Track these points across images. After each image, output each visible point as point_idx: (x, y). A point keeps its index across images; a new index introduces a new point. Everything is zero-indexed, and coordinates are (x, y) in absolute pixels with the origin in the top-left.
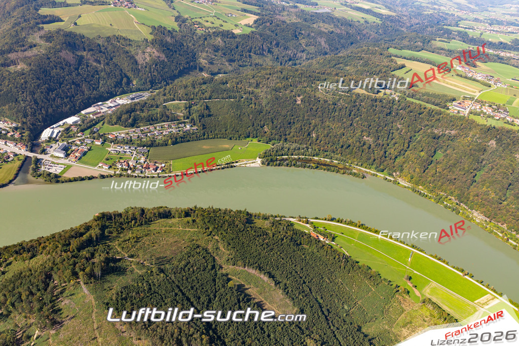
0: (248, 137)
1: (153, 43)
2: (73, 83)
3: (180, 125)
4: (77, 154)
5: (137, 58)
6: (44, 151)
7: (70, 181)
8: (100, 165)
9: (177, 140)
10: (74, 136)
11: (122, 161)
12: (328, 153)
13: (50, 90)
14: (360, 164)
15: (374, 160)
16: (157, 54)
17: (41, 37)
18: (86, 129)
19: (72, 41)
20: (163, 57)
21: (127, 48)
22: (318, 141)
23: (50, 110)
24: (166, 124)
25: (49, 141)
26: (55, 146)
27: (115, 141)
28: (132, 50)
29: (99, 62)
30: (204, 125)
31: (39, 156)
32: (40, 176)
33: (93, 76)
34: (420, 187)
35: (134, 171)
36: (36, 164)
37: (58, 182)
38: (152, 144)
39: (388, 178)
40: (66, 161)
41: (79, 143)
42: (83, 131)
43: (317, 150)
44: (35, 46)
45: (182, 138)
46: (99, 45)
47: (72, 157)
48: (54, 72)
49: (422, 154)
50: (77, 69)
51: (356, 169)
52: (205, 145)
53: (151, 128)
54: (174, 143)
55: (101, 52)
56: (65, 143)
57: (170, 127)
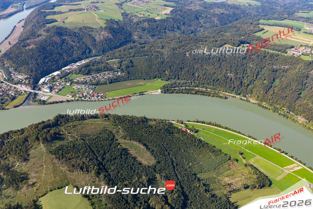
0: (156, 78)
1: (106, 28)
2: (59, 53)
3: (115, 73)
4: (56, 90)
5: (96, 38)
6: (39, 89)
7: (51, 103)
8: (68, 95)
9: (111, 81)
10: (56, 81)
11: (80, 93)
12: (205, 85)
13: (45, 57)
14: (225, 90)
15: (234, 88)
16: (107, 35)
17: (44, 31)
18: (63, 77)
19: (61, 32)
20: (110, 36)
21: (91, 33)
22: (199, 78)
23: (45, 68)
24: (106, 73)
25: (43, 84)
26: (46, 87)
27: (78, 83)
28: (93, 34)
29: (74, 42)
30: (128, 72)
31: (37, 92)
32: (36, 101)
33: (70, 50)
34: (264, 103)
35: (85, 98)
36: (35, 96)
37: (44, 104)
38: (98, 84)
39: (243, 98)
40: (51, 94)
41: (58, 84)
42: (61, 78)
43: (198, 83)
44: (40, 35)
45: (115, 80)
46: (75, 32)
47: (53, 92)
48: (48, 48)
49: (265, 82)
50: (61, 46)
51: (222, 94)
52: (128, 83)
53: (98, 75)
54: (110, 83)
55: (75, 36)
56: (51, 85)
57: (109, 74)
